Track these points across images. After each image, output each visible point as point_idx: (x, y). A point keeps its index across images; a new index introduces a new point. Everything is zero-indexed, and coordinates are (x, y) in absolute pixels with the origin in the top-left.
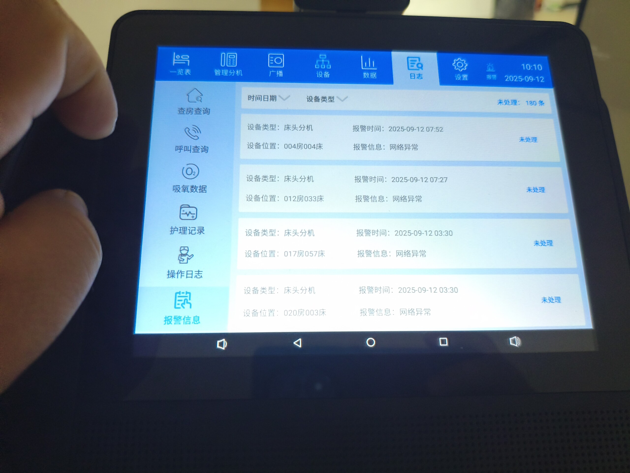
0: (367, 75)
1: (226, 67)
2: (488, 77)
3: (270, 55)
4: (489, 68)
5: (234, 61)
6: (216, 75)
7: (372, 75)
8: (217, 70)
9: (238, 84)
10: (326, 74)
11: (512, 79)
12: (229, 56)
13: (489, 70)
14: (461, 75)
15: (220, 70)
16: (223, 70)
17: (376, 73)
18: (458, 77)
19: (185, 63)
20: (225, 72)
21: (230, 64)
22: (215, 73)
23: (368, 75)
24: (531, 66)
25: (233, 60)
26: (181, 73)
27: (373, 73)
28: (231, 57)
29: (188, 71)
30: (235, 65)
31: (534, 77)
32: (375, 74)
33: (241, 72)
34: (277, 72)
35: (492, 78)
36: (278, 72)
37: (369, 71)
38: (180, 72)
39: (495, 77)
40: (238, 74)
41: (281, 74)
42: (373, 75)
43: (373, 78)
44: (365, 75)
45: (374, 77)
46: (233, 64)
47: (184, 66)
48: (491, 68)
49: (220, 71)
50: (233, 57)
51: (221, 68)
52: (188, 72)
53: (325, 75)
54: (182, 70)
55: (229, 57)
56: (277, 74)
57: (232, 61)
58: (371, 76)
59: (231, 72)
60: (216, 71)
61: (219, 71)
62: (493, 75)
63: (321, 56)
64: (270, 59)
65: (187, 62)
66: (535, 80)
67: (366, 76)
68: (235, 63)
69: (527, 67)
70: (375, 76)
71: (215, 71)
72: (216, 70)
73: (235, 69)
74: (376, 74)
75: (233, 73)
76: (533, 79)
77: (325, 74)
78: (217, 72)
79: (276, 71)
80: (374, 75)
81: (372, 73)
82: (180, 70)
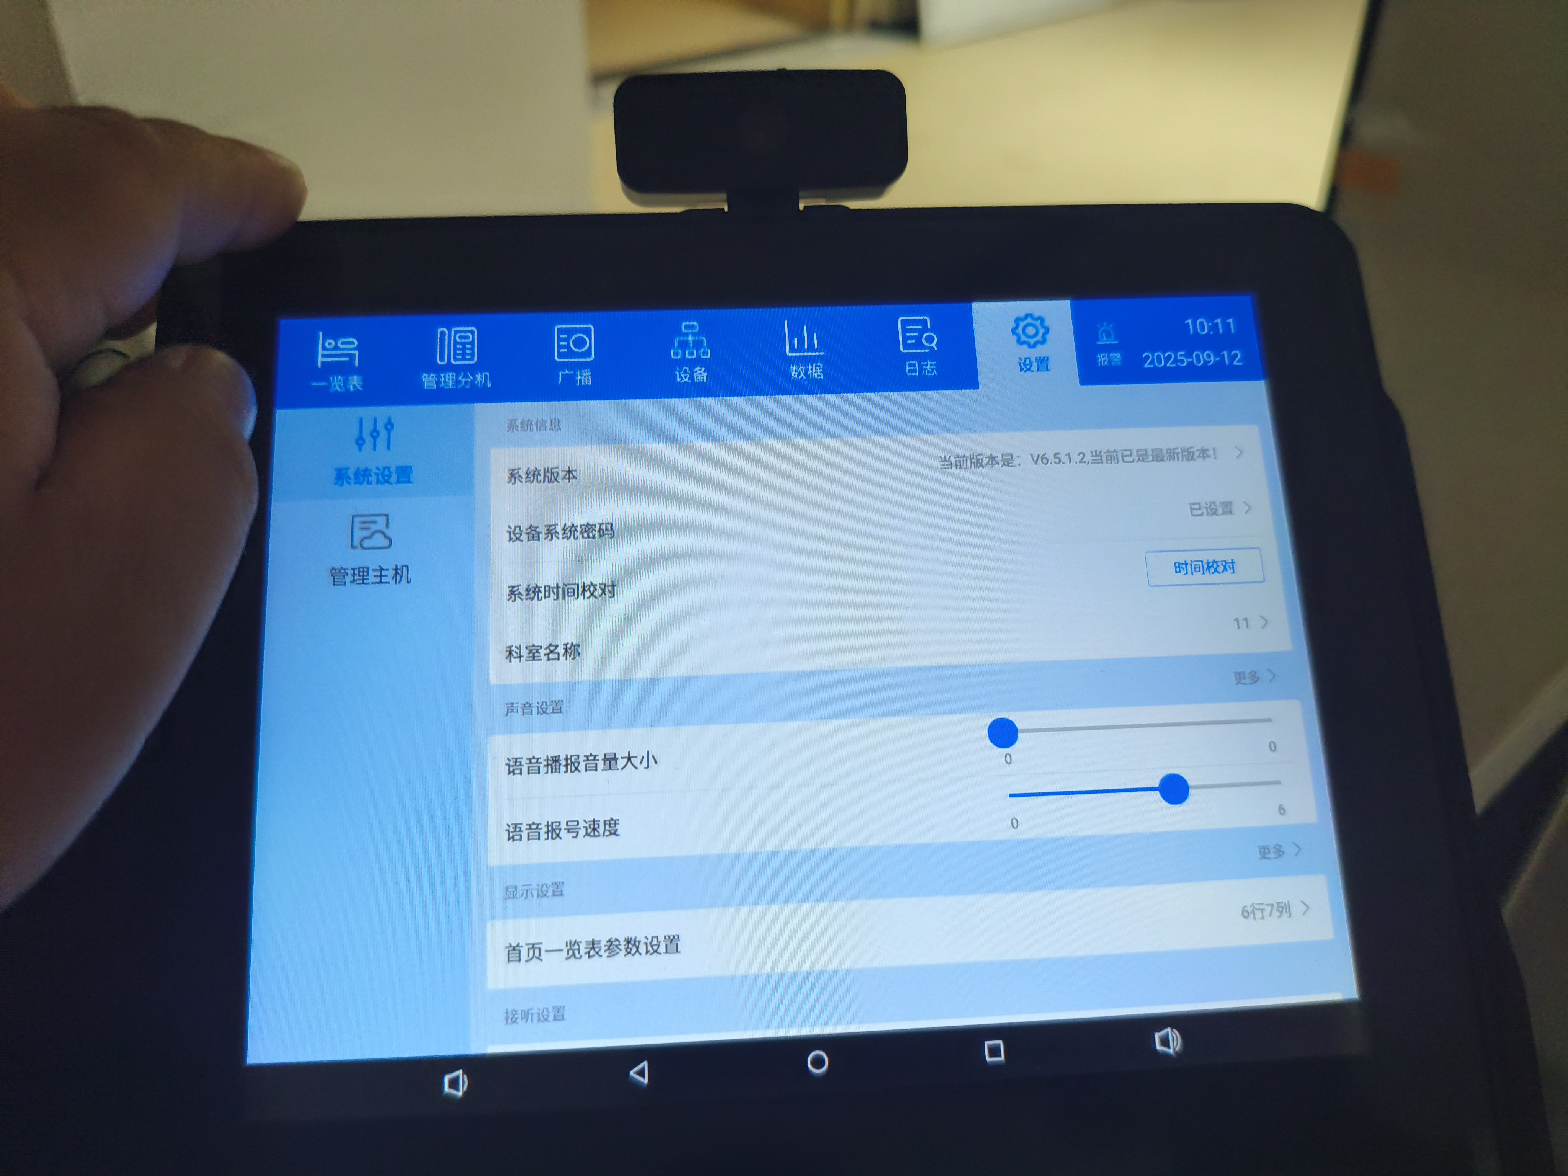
0: (800, 369)
1: (449, 367)
2: (1100, 360)
3: (558, 329)
4: (1104, 335)
5: (469, 349)
6: (426, 388)
7: (812, 369)
8: (427, 373)
9: (479, 408)
10: (699, 372)
11: (1160, 362)
12: (458, 335)
13: (1104, 341)
15: (434, 375)
16: (442, 375)
17: (821, 364)
19: (347, 359)
20: (448, 380)
21: (460, 357)
22: (422, 383)
23: (802, 369)
24: (1210, 324)
25: (467, 346)
26: (340, 386)
27: (815, 366)
28: (460, 337)
29: (355, 381)
30: (472, 359)
31: (1217, 353)
32: (820, 366)
33: (489, 376)
34: (578, 373)
35: (1110, 362)
36: (581, 372)
37: (805, 361)
38: (337, 383)
39: (1117, 357)
40: (481, 382)
41: (586, 378)
42: (814, 371)
43: (815, 379)
44: (796, 371)
45: (818, 377)
46: (467, 357)
47: (345, 369)
48: (1109, 335)
49: (436, 377)
50: (467, 337)
51: (438, 370)
52: (355, 383)
53: (695, 374)
54: (340, 378)
55: (458, 340)
56: (579, 377)
57: (464, 349)
58: (810, 372)
59: (463, 378)
60: (425, 377)
61: (433, 377)
62: (1114, 354)
63: (686, 327)
64: (559, 340)
65: (352, 356)
66: (1218, 359)
67: (797, 373)
68: (472, 355)
69: (1200, 326)
70: (818, 373)
71: (423, 377)
72: (424, 374)
73: (472, 369)
74: (822, 367)
75: (468, 379)
76: (1215, 356)
77: (697, 372)
78: (428, 381)
79: (575, 371)
80: (816, 371)
81: (812, 366)
82: (337, 378)
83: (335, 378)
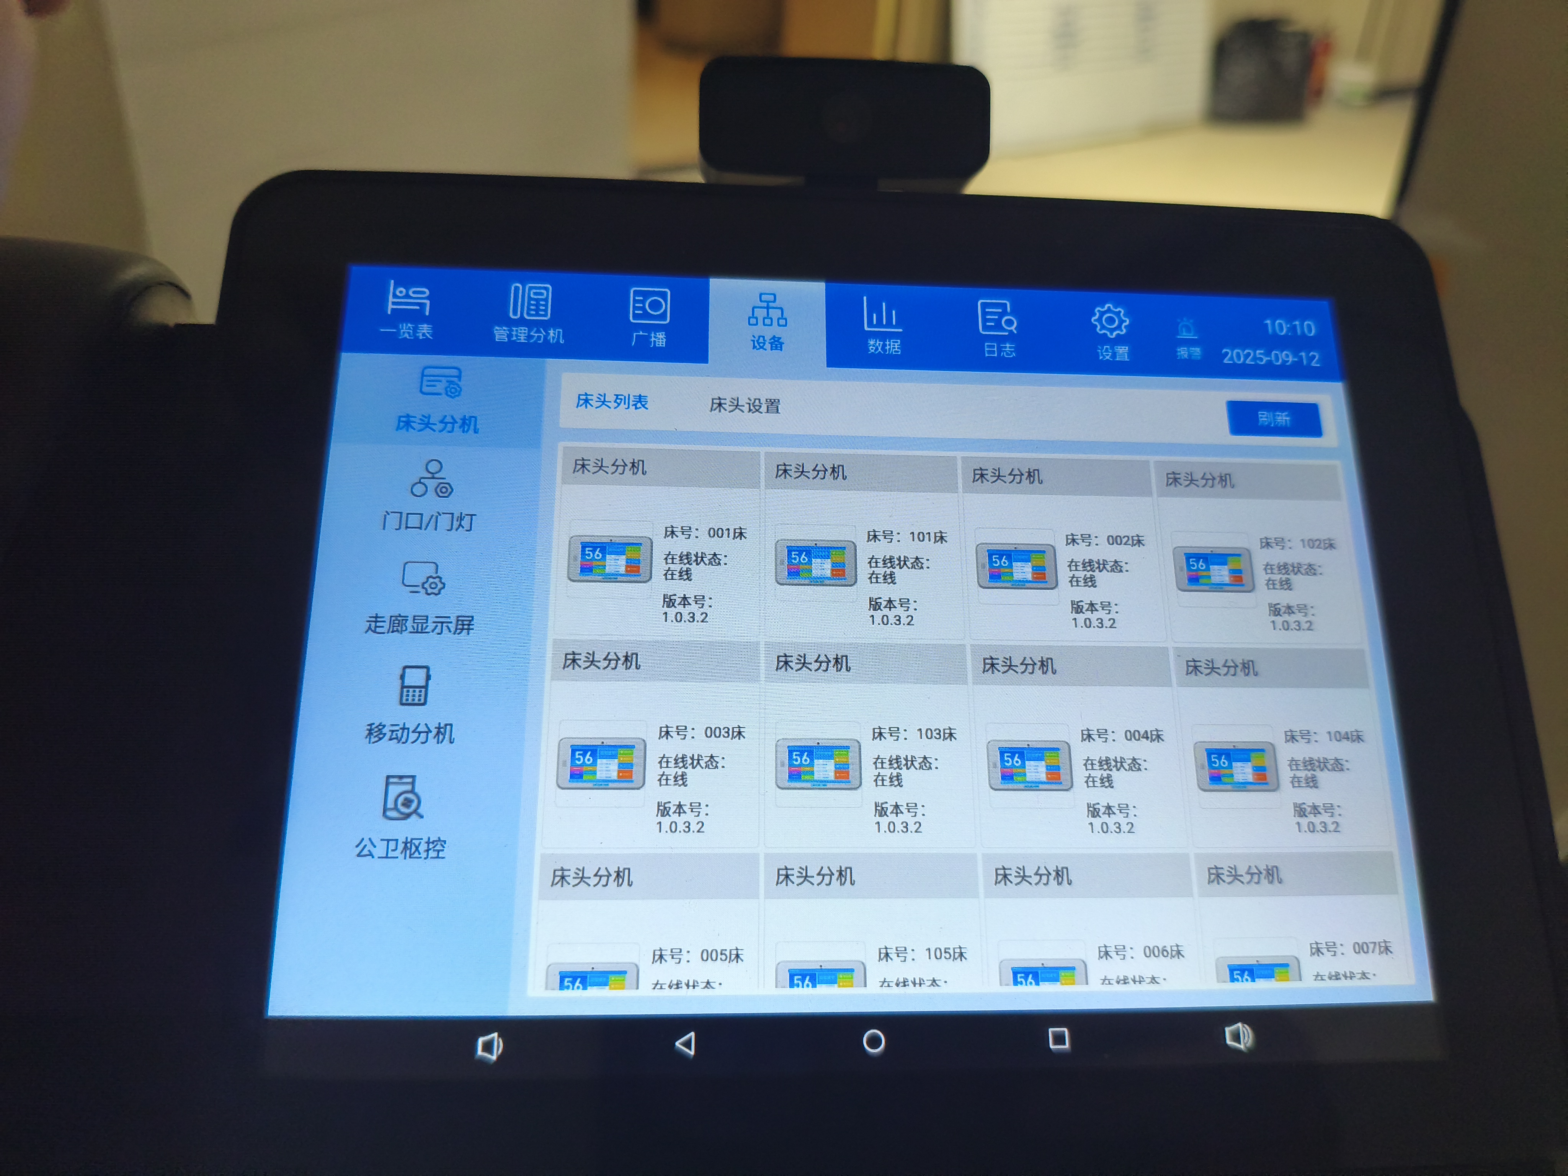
0: (877, 344)
1: (522, 322)
2: (1179, 354)
3: (634, 291)
4: (1184, 330)
5: (543, 305)
6: (497, 340)
7: (890, 345)
8: (499, 326)
9: (552, 364)
11: (1239, 358)
12: (532, 291)
13: (1184, 335)
14: (1112, 348)
15: (506, 328)
16: (514, 329)
17: (899, 341)
18: (1106, 351)
19: (417, 308)
20: (521, 333)
21: (533, 312)
22: (494, 335)
23: (879, 344)
24: (1288, 326)
25: (541, 303)
26: (409, 333)
27: (893, 342)
28: (535, 294)
29: (425, 330)
30: (546, 315)
31: (1296, 354)
32: (897, 342)
33: (561, 333)
34: (653, 335)
35: (1190, 355)
36: (655, 334)
37: (883, 336)
38: (405, 330)
39: (1197, 351)
40: (553, 338)
41: (661, 341)
42: (892, 346)
43: (892, 352)
44: (873, 346)
45: (895, 351)
46: (541, 313)
47: (416, 317)
48: (1188, 330)
49: (508, 330)
50: (542, 294)
51: (510, 323)
52: (425, 332)
54: (409, 325)
55: (532, 296)
56: (653, 339)
57: (537, 305)
58: (888, 347)
59: (535, 333)
60: (497, 330)
61: (504, 330)
62: (1193, 349)
64: (635, 301)
65: (422, 305)
66: (1296, 360)
67: (874, 348)
68: (546, 311)
69: (1279, 326)
70: (896, 349)
72: (496, 327)
73: (546, 325)
74: (899, 344)
75: (541, 335)
76: (1294, 356)
78: (500, 334)
79: (650, 333)
80: (894, 347)
81: (890, 341)
82: (406, 326)
83: (405, 325)
